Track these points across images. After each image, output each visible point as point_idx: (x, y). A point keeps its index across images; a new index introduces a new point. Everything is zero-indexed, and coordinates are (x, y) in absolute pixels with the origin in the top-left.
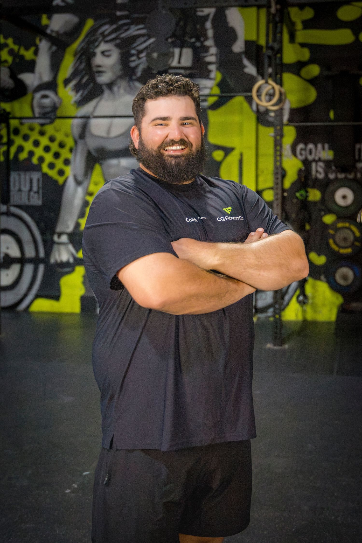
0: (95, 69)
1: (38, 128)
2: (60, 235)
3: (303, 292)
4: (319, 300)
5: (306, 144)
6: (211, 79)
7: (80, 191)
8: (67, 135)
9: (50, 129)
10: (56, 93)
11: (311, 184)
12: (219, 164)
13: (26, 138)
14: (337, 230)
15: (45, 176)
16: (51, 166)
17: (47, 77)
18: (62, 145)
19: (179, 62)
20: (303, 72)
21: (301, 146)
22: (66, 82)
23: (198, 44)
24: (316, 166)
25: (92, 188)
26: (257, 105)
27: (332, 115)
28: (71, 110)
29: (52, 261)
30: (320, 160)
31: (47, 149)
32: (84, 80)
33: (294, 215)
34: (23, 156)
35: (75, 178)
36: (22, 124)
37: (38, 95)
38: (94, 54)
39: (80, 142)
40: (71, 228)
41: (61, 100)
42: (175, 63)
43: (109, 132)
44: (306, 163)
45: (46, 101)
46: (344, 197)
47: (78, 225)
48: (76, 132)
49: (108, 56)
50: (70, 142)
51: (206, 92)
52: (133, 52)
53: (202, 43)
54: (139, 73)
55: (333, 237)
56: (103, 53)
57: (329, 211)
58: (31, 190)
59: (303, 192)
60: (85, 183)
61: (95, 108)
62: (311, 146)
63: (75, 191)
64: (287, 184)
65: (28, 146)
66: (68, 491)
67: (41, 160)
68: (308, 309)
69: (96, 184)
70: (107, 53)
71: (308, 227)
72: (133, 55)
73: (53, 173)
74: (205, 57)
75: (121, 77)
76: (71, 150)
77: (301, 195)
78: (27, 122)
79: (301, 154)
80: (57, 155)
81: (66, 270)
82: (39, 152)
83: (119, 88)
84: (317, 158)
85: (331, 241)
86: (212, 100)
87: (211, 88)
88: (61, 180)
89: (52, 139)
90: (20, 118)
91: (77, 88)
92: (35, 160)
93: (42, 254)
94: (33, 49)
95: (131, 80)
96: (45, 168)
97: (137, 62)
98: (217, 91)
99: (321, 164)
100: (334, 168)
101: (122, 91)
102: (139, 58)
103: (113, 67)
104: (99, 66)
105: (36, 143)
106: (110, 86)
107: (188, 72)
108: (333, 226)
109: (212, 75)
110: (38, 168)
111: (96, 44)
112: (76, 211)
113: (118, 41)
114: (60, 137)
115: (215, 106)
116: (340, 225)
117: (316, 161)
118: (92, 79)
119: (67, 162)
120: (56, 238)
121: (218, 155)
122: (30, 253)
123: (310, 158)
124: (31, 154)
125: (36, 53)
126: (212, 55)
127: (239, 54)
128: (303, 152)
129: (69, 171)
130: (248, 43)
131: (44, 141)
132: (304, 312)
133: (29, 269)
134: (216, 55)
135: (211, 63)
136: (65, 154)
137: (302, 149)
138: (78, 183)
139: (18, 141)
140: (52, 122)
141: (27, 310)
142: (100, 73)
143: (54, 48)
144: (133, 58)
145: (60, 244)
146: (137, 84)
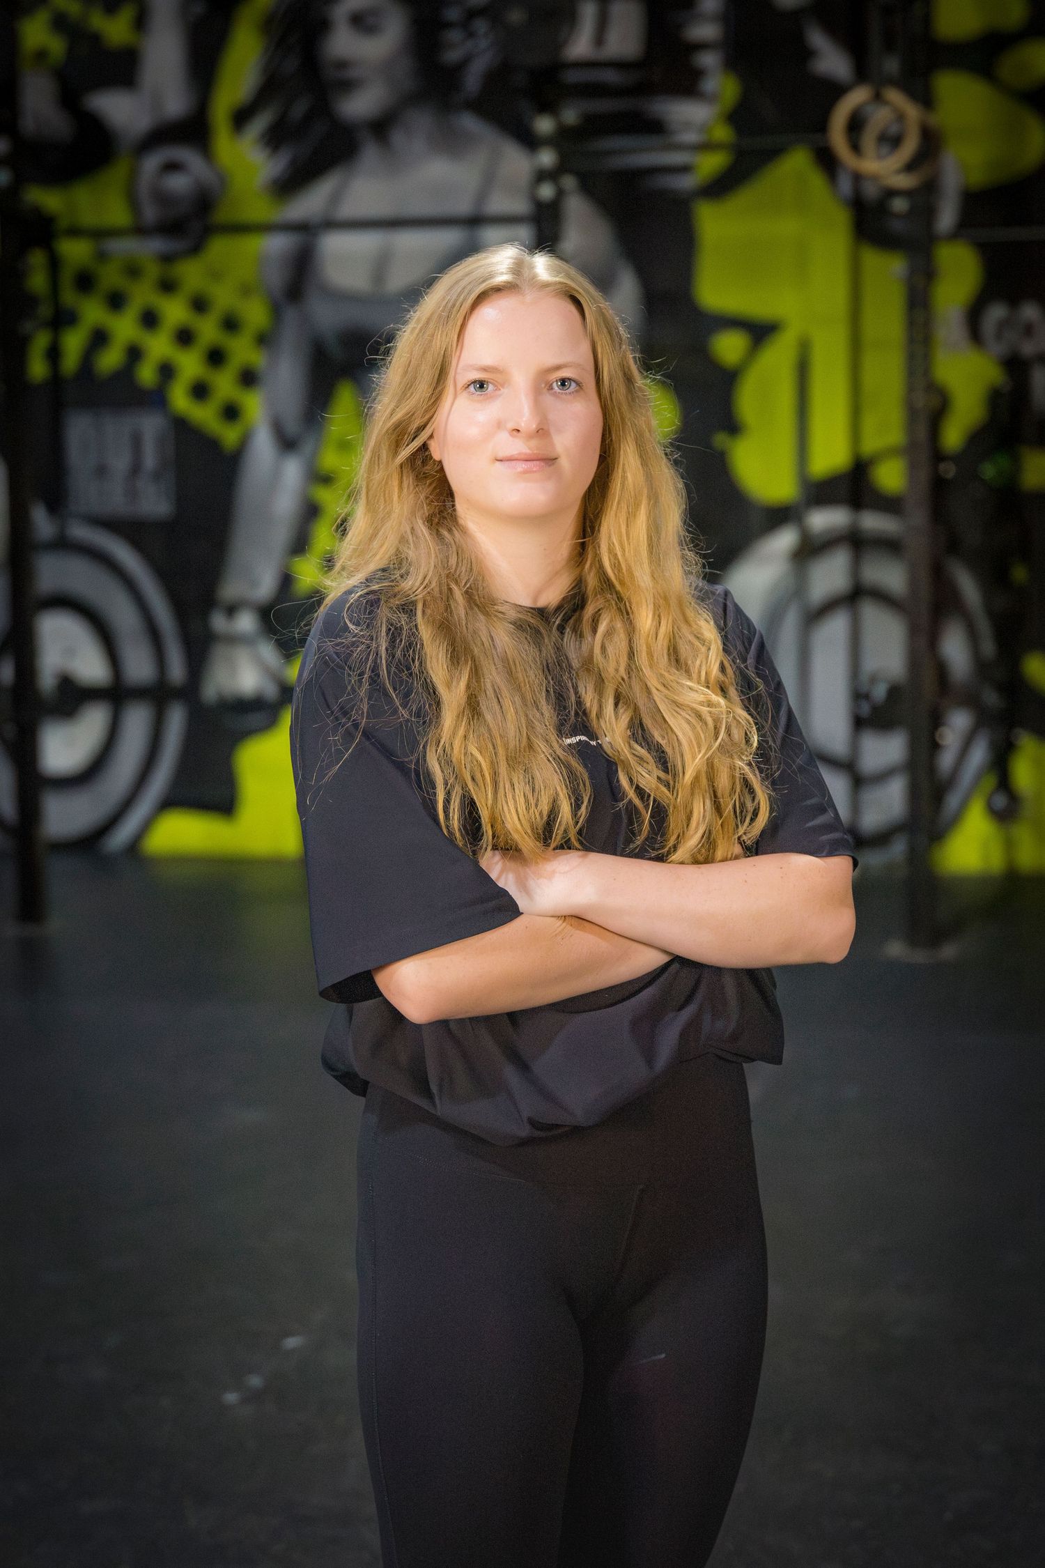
0: (329, 74)
1: (153, 271)
2: (232, 610)
3: (1004, 783)
5: (1014, 301)
6: (704, 98)
7: (292, 470)
8: (246, 291)
9: (192, 273)
10: (207, 153)
11: (1029, 432)
12: (730, 378)
13: (116, 301)
15: (181, 425)
16: (200, 391)
17: (176, 104)
18: (231, 324)
19: (598, 45)
20: (1008, 67)
21: (996, 313)
22: (241, 118)
25: (330, 460)
26: (857, 178)
28: (258, 208)
29: (209, 694)
31: (185, 337)
32: (299, 109)
33: (974, 538)
34: (110, 359)
35: (278, 427)
36: (102, 256)
37: (152, 163)
38: (323, 26)
40: (265, 586)
41: (223, 180)
42: (582, 49)
43: (380, 275)
44: (1016, 366)
45: (178, 184)
48: (277, 278)
49: (373, 30)
50: (256, 314)
51: (690, 139)
52: (453, 14)
54: (473, 81)
56: (356, 19)
59: (1003, 461)
60: (307, 448)
61: (335, 198)
62: (1030, 312)
63: (277, 472)
64: (954, 436)
65: (124, 328)
67: (167, 371)
68: (1024, 835)
69: (343, 447)
70: (369, 21)
71: (1020, 574)
72: (449, 25)
73: (204, 415)
74: (684, 25)
75: (414, 99)
77: (1001, 472)
78: (119, 249)
79: (999, 336)
80: (216, 357)
82: (159, 346)
83: (409, 134)
86: (710, 164)
87: (704, 128)
88: (229, 436)
89: (200, 305)
90: (99, 235)
91: (275, 139)
92: (147, 374)
93: (177, 671)
94: (128, 14)
95: (447, 106)
96: (180, 399)
97: (466, 48)
101: (418, 143)
102: (471, 35)
103: (387, 65)
104: (343, 65)
105: (150, 320)
106: (381, 127)
107: (630, 78)
109: (709, 85)
110: (157, 398)
112: (281, 535)
114: (224, 297)
115: (720, 187)
118: (322, 107)
119: (248, 378)
120: (219, 622)
121: (729, 347)
122: (139, 667)
123: (1028, 349)
124: (135, 354)
125: (141, 22)
126: (708, 18)
127: (796, 15)
128: (1006, 332)
129: (255, 406)
131: (175, 312)
132: (1009, 845)
133: (137, 721)
134: (723, 18)
135: (702, 46)
136: (243, 351)
137: (1003, 325)
138: (287, 443)
139: (93, 312)
140: (196, 249)
141: (134, 848)
142: (347, 86)
143: (198, 9)
144: (454, 36)
145: (234, 640)
146: (469, 122)
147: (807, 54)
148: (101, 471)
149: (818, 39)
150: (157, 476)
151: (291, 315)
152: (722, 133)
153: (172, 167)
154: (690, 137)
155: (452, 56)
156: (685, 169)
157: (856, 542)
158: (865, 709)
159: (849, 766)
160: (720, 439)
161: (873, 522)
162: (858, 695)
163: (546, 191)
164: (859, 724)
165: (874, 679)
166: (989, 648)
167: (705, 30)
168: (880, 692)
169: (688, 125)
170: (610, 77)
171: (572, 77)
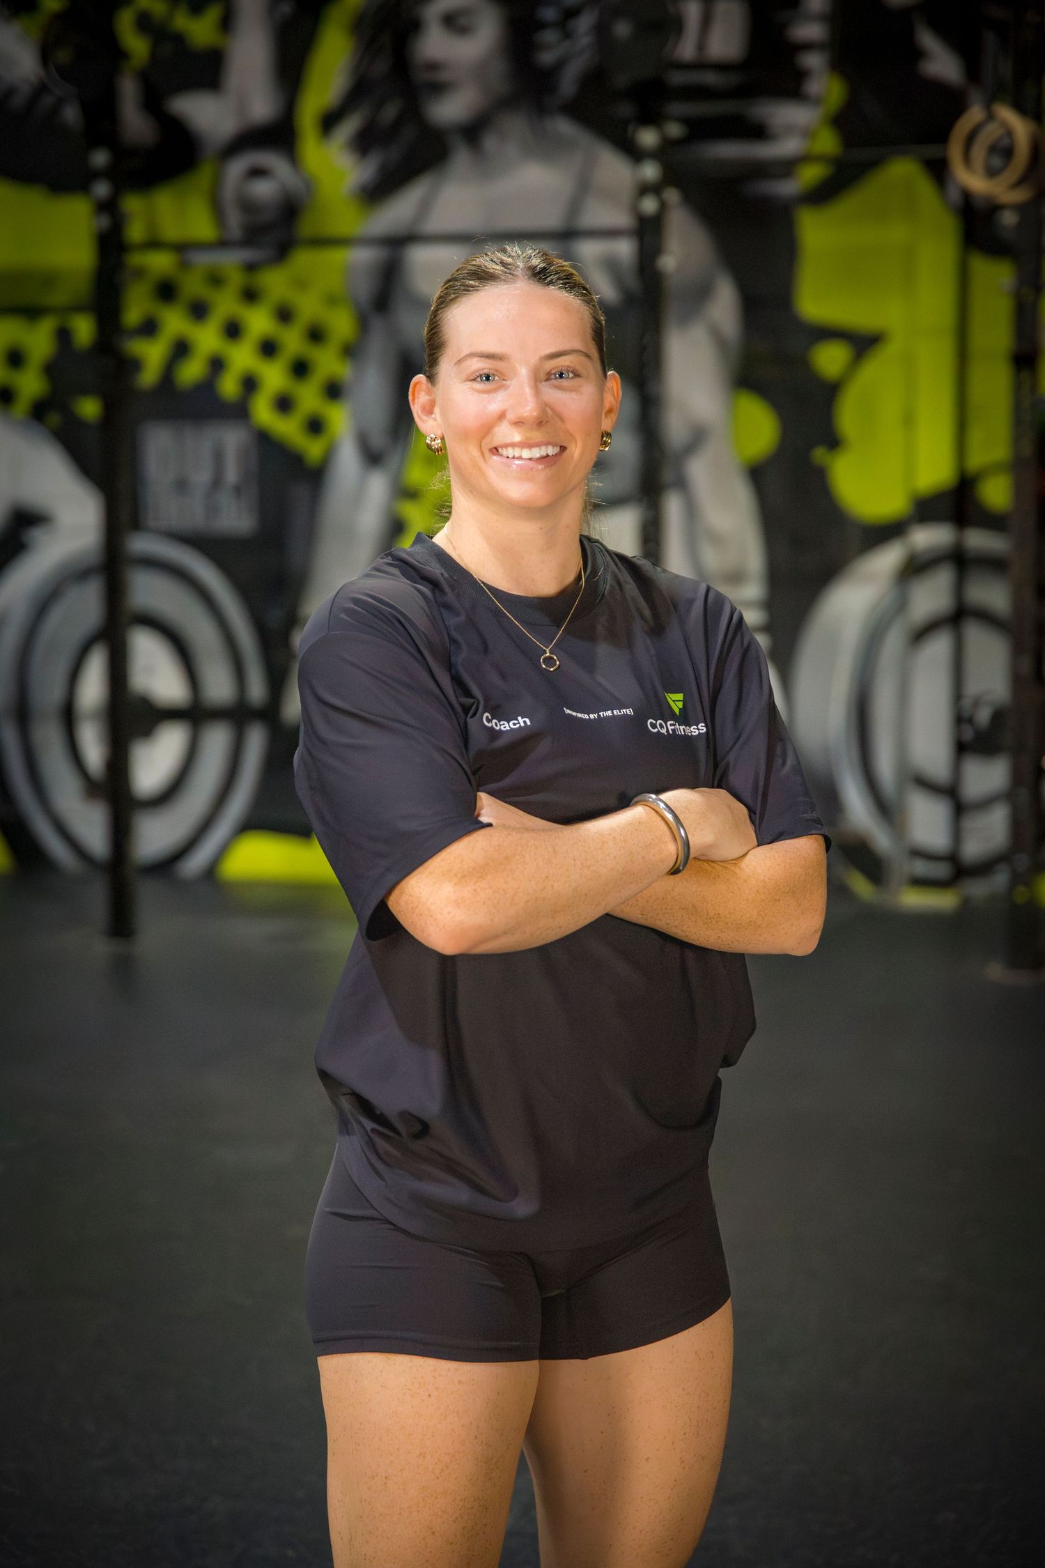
0: (421, 77)
1: (236, 279)
6: (808, 101)
7: (378, 486)
8: (331, 301)
9: (275, 282)
10: (293, 156)
12: (830, 391)
13: (199, 311)
15: (264, 439)
16: (284, 404)
17: (262, 108)
18: (316, 335)
19: (701, 46)
22: (329, 122)
25: (416, 474)
28: (346, 220)
29: (293, 715)
31: (268, 349)
32: (390, 112)
34: (192, 371)
35: (363, 441)
36: (185, 265)
37: (237, 168)
38: (414, 27)
39: (377, 325)
41: (310, 186)
42: (686, 50)
45: (263, 190)
48: (365, 289)
49: (466, 31)
50: (342, 325)
51: (787, 147)
52: (549, 13)
54: (568, 84)
56: (448, 19)
58: (217, 482)
60: (393, 459)
61: (425, 208)
63: (361, 489)
65: (207, 339)
67: (250, 384)
69: (431, 461)
70: (462, 21)
72: (542, 26)
73: (288, 429)
74: (788, 24)
75: (508, 103)
78: (203, 260)
80: (301, 369)
82: (242, 357)
83: (502, 139)
86: (810, 174)
87: (808, 134)
88: (313, 450)
89: (284, 315)
90: (183, 249)
91: (363, 143)
92: (229, 386)
93: (257, 691)
94: (212, 15)
95: (541, 109)
96: (263, 412)
97: (563, 49)
98: (827, 143)
101: (512, 147)
102: (567, 35)
103: (480, 67)
104: (434, 66)
105: (233, 331)
106: (474, 132)
107: (732, 80)
109: (814, 87)
110: (239, 411)
114: (309, 307)
115: (823, 194)
118: (413, 111)
119: (334, 391)
121: (830, 359)
122: (219, 687)
124: (217, 365)
125: (227, 23)
126: (813, 18)
127: (905, 13)
129: (340, 420)
131: (259, 322)
133: (217, 740)
134: (828, 17)
135: (807, 46)
136: (328, 363)
138: (372, 458)
139: (174, 322)
140: (281, 256)
141: (211, 871)
142: (439, 88)
143: (286, 9)
144: (549, 36)
146: (564, 126)
147: (918, 54)
148: (182, 486)
149: (928, 40)
150: (238, 490)
153: (257, 173)
155: (547, 58)
157: (960, 560)
158: (968, 734)
159: (951, 792)
160: (819, 454)
161: (979, 540)
162: (961, 719)
163: (649, 205)
164: (962, 748)
165: (976, 703)
167: (810, 31)
168: (983, 716)
169: (790, 130)
170: (710, 78)
171: (677, 79)
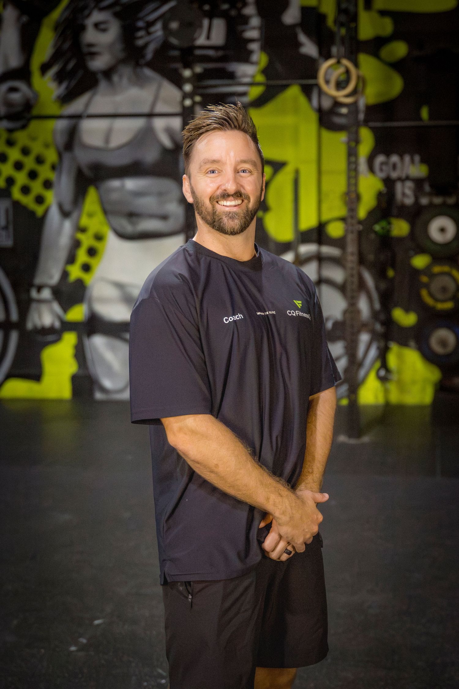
0: (85, 50)
1: (4, 135)
2: (39, 289)
3: (384, 364)
4: (407, 376)
5: (388, 154)
6: (252, 63)
7: (68, 225)
8: (47, 146)
9: (21, 137)
10: (29, 84)
11: (395, 211)
14: (432, 276)
15: (17, 204)
16: (25, 190)
17: (15, 61)
18: (40, 160)
19: (208, 39)
20: (385, 52)
21: (380, 159)
22: (44, 68)
23: (233, 13)
24: (403, 187)
25: (84, 221)
27: (425, 113)
28: (53, 109)
29: (30, 326)
30: (408, 178)
31: (18, 166)
32: (71, 65)
33: (371, 257)
35: (61, 207)
37: (4, 88)
38: (83, 28)
40: (55, 278)
41: (37, 95)
43: (107, 140)
44: (389, 182)
45: (15, 97)
46: (442, 230)
47: (65, 274)
48: (61, 140)
49: (104, 30)
50: (51, 156)
52: (140, 24)
53: (239, 10)
54: (149, 54)
55: (427, 286)
56: (96, 25)
57: (421, 250)
59: (384, 224)
60: (75, 215)
62: (395, 158)
63: (61, 226)
64: (362, 213)
66: (73, 648)
67: (10, 181)
68: (393, 388)
69: (91, 215)
70: (102, 26)
71: (391, 273)
72: (139, 29)
73: (28, 201)
74: (244, 31)
75: (123, 61)
76: (53, 167)
77: (383, 228)
79: (381, 170)
80: (33, 175)
81: (50, 338)
82: (7, 170)
83: (121, 77)
84: (404, 176)
85: (424, 293)
86: (255, 91)
87: (253, 77)
88: (39, 210)
89: (25, 152)
91: (59, 78)
92: (1, 183)
93: (14, 316)
95: (137, 65)
96: (16, 194)
97: (147, 39)
99: (409, 184)
100: (427, 188)
101: (125, 81)
102: (149, 33)
103: (111, 46)
104: (91, 45)
105: (3, 158)
106: (108, 73)
107: (220, 53)
108: (427, 271)
109: (255, 57)
110: (6, 193)
111: (86, 12)
112: (63, 255)
113: (118, 9)
114: (37, 148)
115: (259, 103)
116: (437, 269)
117: (402, 180)
118: (82, 64)
119: (48, 184)
120: (34, 294)
123: (394, 175)
126: (254, 28)
127: (293, 27)
128: (384, 167)
129: (50, 197)
130: (306, 11)
131: (14, 154)
132: (386, 392)
134: (260, 28)
135: (252, 40)
136: (45, 172)
137: (382, 164)
138: (65, 214)
140: (24, 127)
142: (93, 54)
143: (25, 19)
144: (141, 33)
145: (40, 301)
146: (148, 72)
147: (299, 45)
149: (303, 38)
150: (6, 228)
151: (67, 157)
152: (260, 78)
153: (13, 90)
154: (247, 80)
155: (140, 43)
156: (244, 94)
157: (320, 259)
161: (326, 250)
163: (188, 102)
165: (328, 319)
166: (377, 306)
167: (253, 34)
168: (329, 326)
169: (245, 76)
170: (211, 53)
171: (198, 52)
